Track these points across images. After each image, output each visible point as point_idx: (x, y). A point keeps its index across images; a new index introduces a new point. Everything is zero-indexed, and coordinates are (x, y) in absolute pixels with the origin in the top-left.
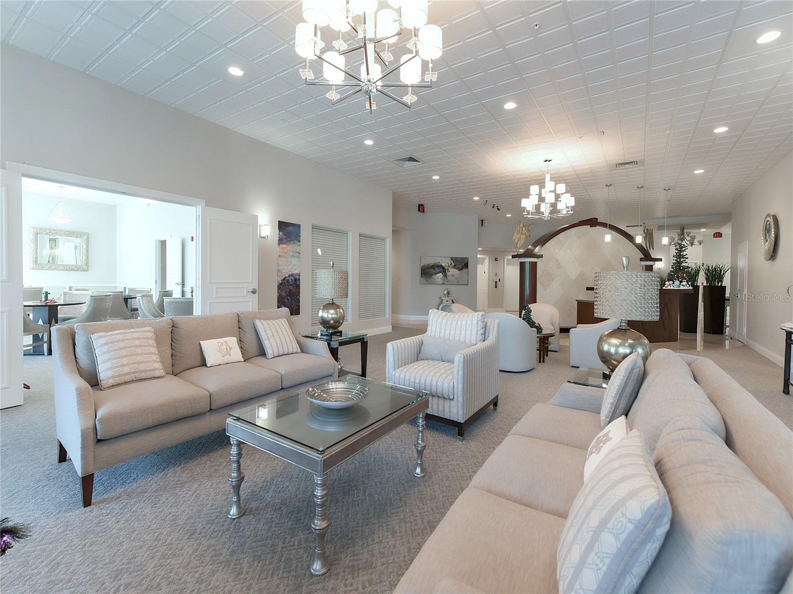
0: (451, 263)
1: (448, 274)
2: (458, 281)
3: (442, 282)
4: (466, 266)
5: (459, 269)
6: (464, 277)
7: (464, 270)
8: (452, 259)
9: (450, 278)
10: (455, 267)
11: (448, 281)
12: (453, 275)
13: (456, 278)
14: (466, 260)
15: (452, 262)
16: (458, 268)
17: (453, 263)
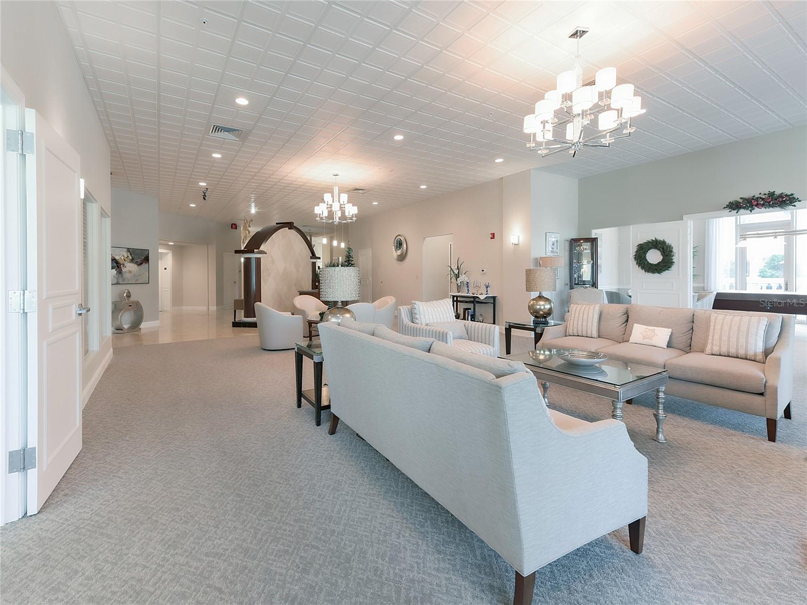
0: (128, 256)
1: (124, 270)
2: (136, 279)
3: (116, 281)
4: (147, 259)
5: (138, 263)
6: (144, 273)
7: (145, 266)
8: (129, 250)
9: (127, 275)
10: (132, 261)
11: (124, 280)
12: (130, 272)
13: (134, 275)
14: (146, 253)
15: (129, 254)
16: (136, 263)
17: (130, 256)
